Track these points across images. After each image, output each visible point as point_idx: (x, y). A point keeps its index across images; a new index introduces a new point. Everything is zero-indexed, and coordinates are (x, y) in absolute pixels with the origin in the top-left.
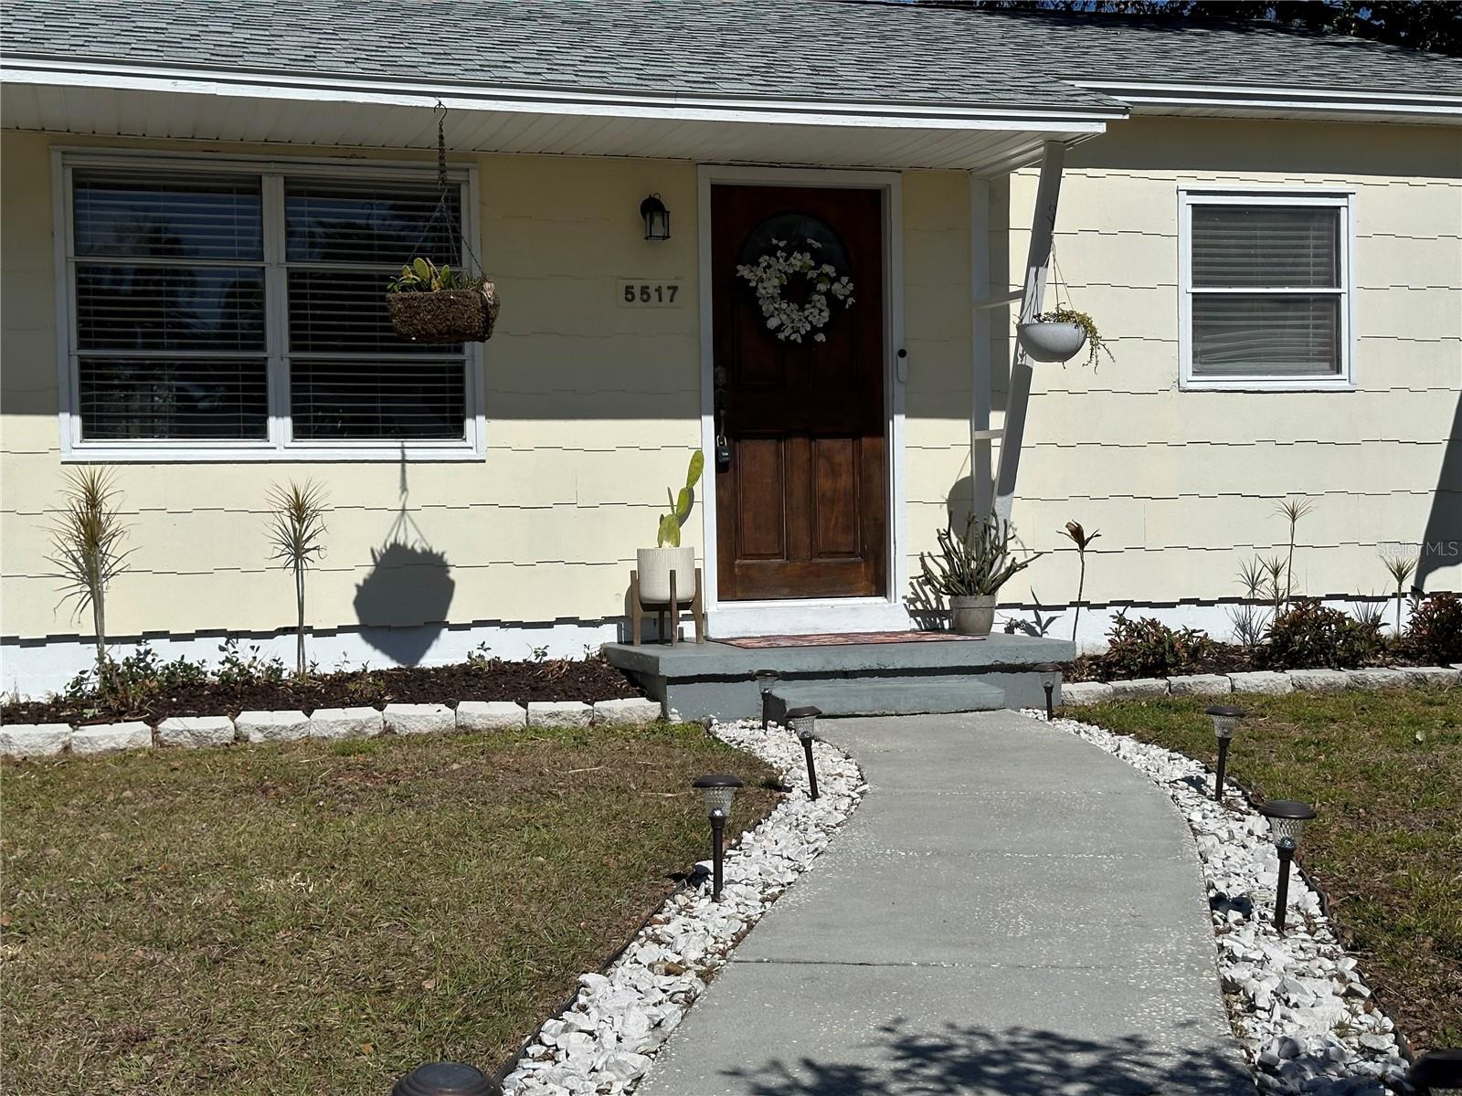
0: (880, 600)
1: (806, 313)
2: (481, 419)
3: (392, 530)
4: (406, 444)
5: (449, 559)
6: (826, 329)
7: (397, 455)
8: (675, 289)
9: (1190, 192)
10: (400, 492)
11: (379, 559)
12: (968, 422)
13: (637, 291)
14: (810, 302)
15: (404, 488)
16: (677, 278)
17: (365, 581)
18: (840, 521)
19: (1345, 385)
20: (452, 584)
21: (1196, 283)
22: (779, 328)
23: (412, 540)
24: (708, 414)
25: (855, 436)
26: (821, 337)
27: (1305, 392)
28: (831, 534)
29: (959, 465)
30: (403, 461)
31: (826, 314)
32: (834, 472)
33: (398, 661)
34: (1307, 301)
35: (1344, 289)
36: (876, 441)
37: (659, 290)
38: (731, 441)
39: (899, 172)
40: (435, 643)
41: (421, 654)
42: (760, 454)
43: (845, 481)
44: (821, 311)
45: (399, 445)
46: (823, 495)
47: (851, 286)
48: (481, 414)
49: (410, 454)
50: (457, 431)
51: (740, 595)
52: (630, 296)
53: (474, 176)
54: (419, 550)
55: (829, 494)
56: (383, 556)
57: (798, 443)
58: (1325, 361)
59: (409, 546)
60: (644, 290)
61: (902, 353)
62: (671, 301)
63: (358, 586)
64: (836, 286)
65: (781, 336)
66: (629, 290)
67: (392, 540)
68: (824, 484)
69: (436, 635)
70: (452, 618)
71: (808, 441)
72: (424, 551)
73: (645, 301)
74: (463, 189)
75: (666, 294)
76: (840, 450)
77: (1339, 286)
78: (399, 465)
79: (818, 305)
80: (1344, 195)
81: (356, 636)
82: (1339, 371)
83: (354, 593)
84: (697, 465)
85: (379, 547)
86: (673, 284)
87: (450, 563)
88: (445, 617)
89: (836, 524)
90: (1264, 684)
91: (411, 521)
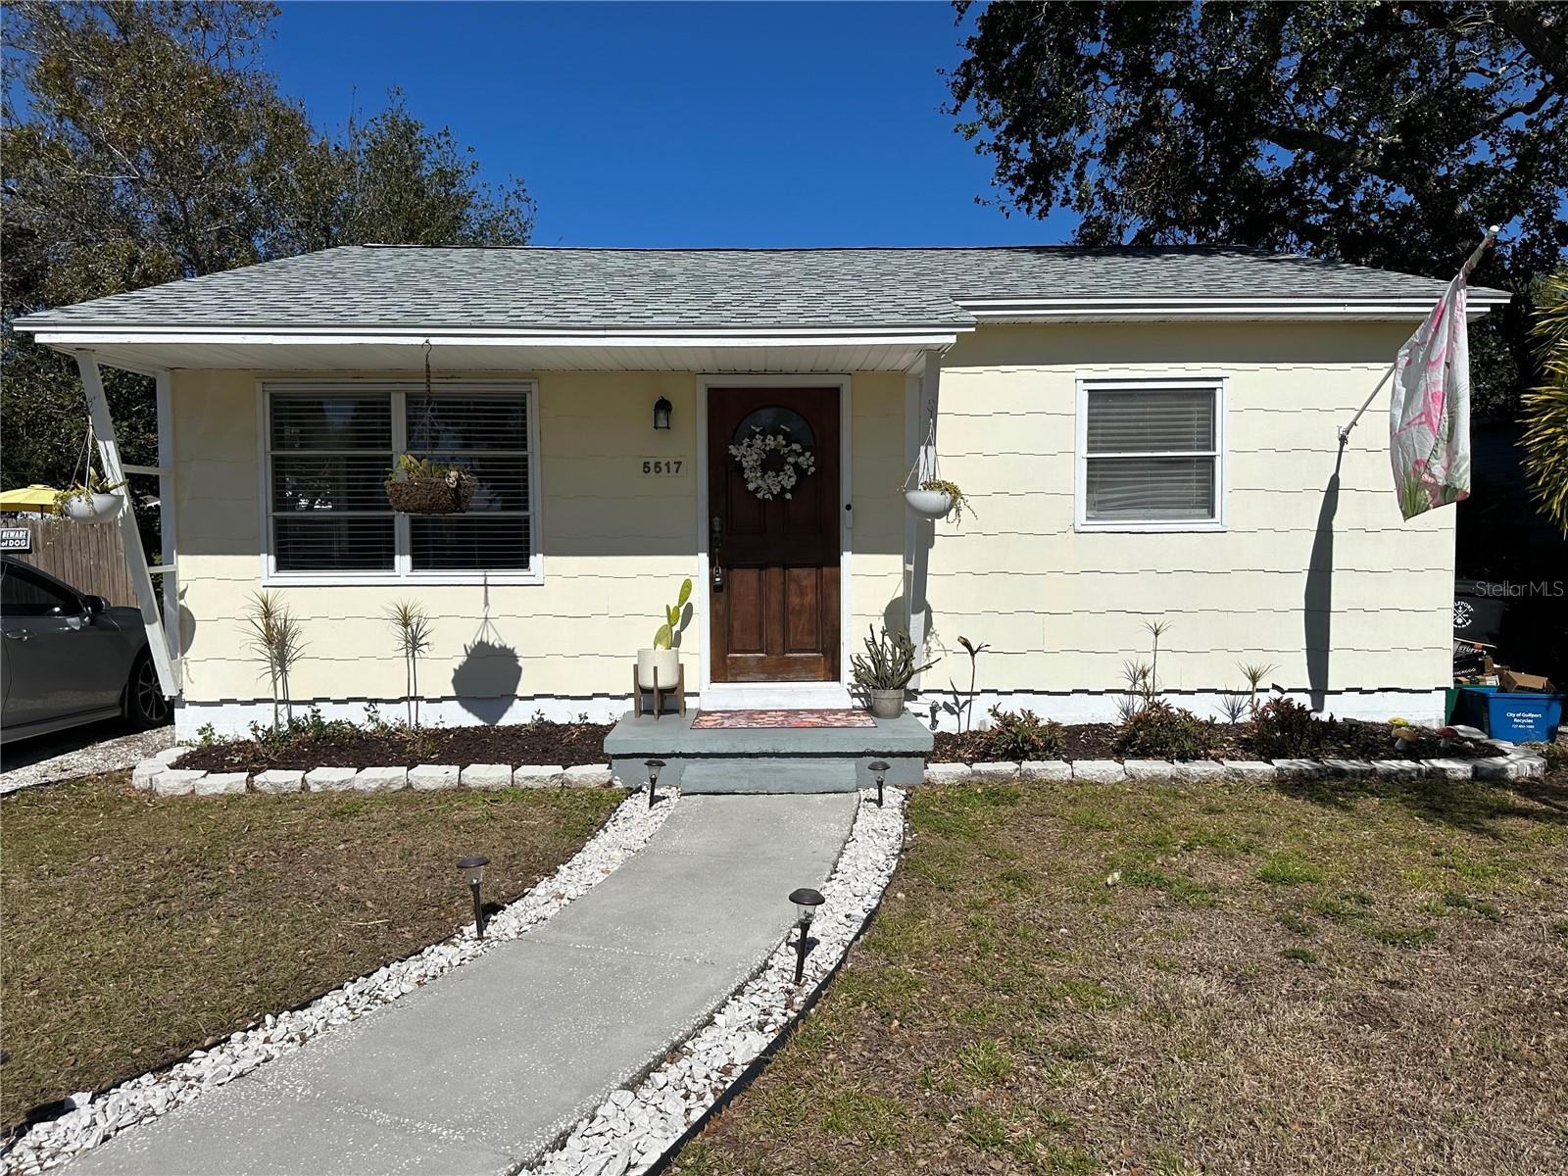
0: (836, 684)
1: (780, 479)
2: (540, 556)
3: (479, 632)
4: (487, 574)
5: (517, 652)
6: (792, 490)
7: (481, 581)
8: (679, 463)
9: (1086, 381)
10: (483, 605)
11: (469, 651)
12: (902, 556)
13: (652, 466)
14: (784, 471)
15: (487, 604)
16: (681, 456)
17: (460, 666)
18: (806, 626)
19: (1218, 527)
20: (520, 669)
21: (1090, 450)
22: (757, 490)
23: (492, 639)
24: (703, 552)
25: (819, 566)
26: (788, 496)
27: (1182, 532)
28: (798, 637)
29: (895, 588)
30: (486, 585)
31: (793, 480)
32: (802, 593)
33: (484, 721)
34: (1189, 462)
35: (1218, 452)
36: (833, 570)
37: (668, 464)
38: (725, 570)
39: (850, 374)
40: (510, 709)
41: (500, 716)
42: (746, 580)
43: (810, 598)
44: (790, 477)
45: (483, 574)
46: (793, 609)
47: (812, 459)
48: (540, 553)
49: (490, 581)
50: (525, 565)
51: (729, 679)
52: (646, 470)
53: (535, 387)
54: (497, 646)
55: (798, 608)
56: (473, 650)
57: (775, 571)
58: (1203, 508)
59: (491, 644)
60: (657, 464)
61: (848, 507)
62: (677, 472)
63: (455, 670)
64: (801, 459)
65: (759, 496)
66: (646, 465)
67: (478, 639)
68: (794, 600)
69: (511, 704)
70: (519, 693)
71: (782, 570)
72: (501, 647)
73: (658, 472)
74: (528, 396)
75: (673, 467)
76: (805, 576)
77: (1214, 450)
78: (483, 588)
79: (789, 473)
80: (1220, 379)
81: (456, 703)
82: (1213, 516)
83: (452, 674)
84: (686, 589)
85: (470, 643)
86: (678, 460)
87: (518, 655)
88: (515, 691)
89: (803, 629)
90: (1098, 773)
91: (492, 626)
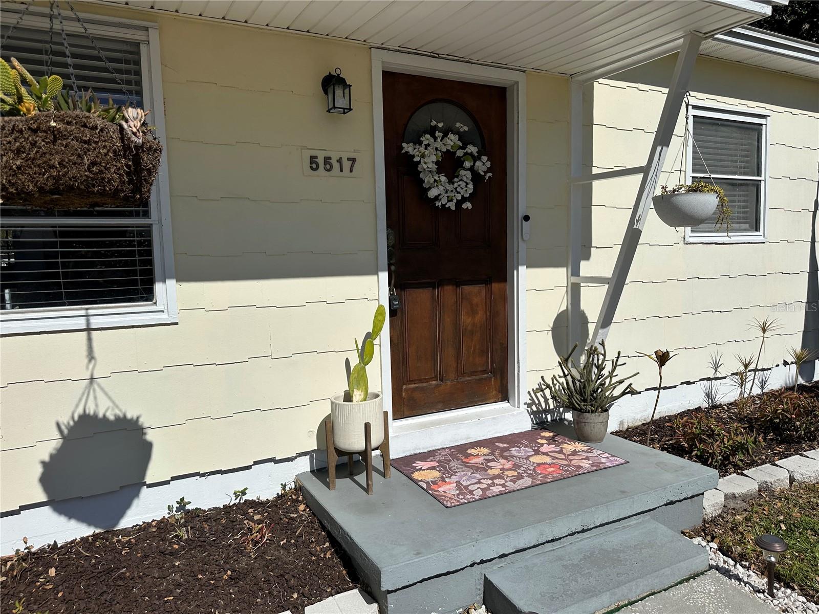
0: (504, 405)
1: (456, 185)
2: (171, 283)
3: (80, 400)
4: (91, 312)
5: (145, 421)
6: (471, 198)
7: (81, 323)
8: (353, 160)
10: (86, 361)
11: (66, 431)
12: (564, 270)
13: (321, 161)
14: (457, 177)
15: (91, 357)
16: (355, 151)
17: (52, 456)
18: (477, 347)
19: (761, 239)
20: (149, 446)
21: (694, 171)
22: (437, 198)
23: (104, 408)
24: (383, 270)
25: (487, 281)
26: (467, 205)
27: (744, 243)
28: (471, 359)
29: (559, 303)
30: (89, 330)
31: (471, 186)
32: (473, 312)
33: (96, 526)
35: (762, 178)
36: (501, 285)
37: (340, 161)
38: (399, 290)
39: (524, 72)
40: (136, 503)
41: (121, 514)
42: (421, 297)
43: (480, 316)
44: (467, 184)
45: (83, 312)
46: (466, 329)
47: (488, 164)
48: (171, 278)
49: (95, 322)
50: (147, 294)
51: (406, 413)
52: (314, 166)
53: (154, 35)
54: (112, 418)
55: (469, 328)
56: (71, 429)
57: (449, 289)
59: (101, 415)
60: (327, 160)
61: (527, 218)
62: (351, 171)
63: (43, 463)
64: (478, 163)
65: (438, 204)
66: (313, 159)
67: (80, 411)
68: (466, 320)
69: (136, 494)
70: (149, 480)
71: (455, 287)
72: (118, 419)
73: (328, 170)
75: (347, 165)
76: (476, 293)
78: (85, 333)
79: (464, 179)
80: (763, 117)
81: (46, 509)
82: (757, 229)
83: (39, 470)
84: (380, 318)
85: (65, 419)
86: (352, 156)
87: (146, 425)
88: (143, 479)
89: (474, 350)
91: (102, 389)
